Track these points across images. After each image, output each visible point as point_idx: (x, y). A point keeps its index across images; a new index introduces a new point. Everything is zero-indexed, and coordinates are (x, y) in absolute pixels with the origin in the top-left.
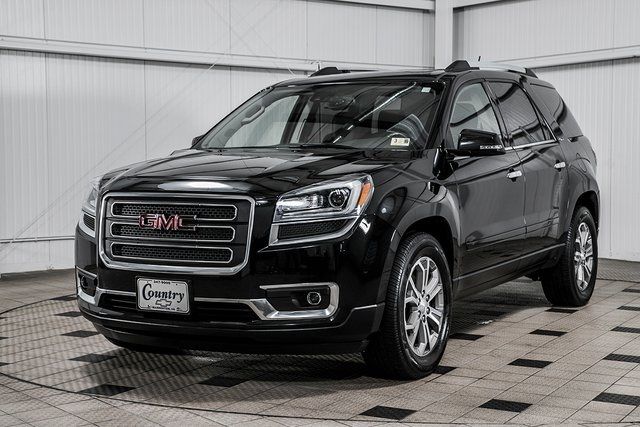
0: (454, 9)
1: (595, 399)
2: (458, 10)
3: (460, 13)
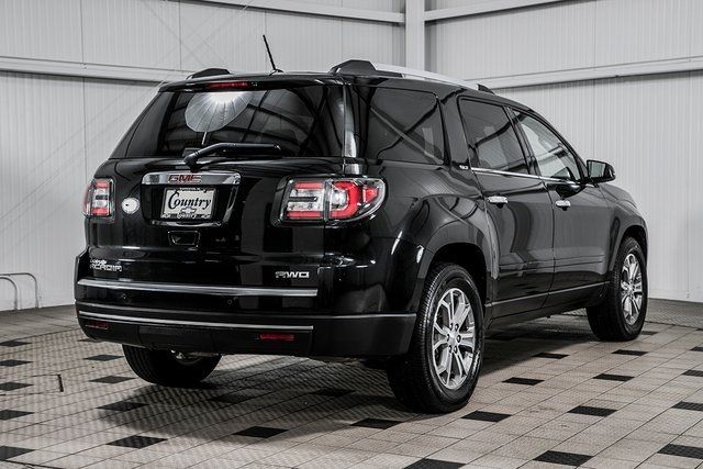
0: (426, 22)
1: (661, 452)
2: (430, 24)
3: (433, 27)
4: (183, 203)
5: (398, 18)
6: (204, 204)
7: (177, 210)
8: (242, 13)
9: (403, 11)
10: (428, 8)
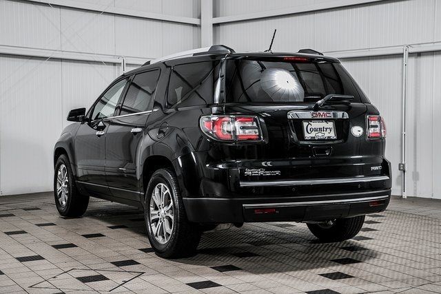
0: (213, 24)
2: (216, 25)
3: (218, 27)
4: (316, 130)
5: (196, 21)
6: (328, 130)
7: (313, 134)
8: (100, 16)
9: (200, 17)
10: (215, 16)
